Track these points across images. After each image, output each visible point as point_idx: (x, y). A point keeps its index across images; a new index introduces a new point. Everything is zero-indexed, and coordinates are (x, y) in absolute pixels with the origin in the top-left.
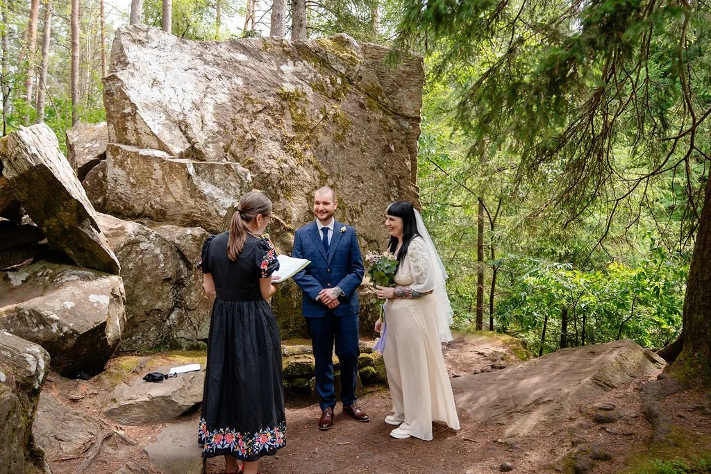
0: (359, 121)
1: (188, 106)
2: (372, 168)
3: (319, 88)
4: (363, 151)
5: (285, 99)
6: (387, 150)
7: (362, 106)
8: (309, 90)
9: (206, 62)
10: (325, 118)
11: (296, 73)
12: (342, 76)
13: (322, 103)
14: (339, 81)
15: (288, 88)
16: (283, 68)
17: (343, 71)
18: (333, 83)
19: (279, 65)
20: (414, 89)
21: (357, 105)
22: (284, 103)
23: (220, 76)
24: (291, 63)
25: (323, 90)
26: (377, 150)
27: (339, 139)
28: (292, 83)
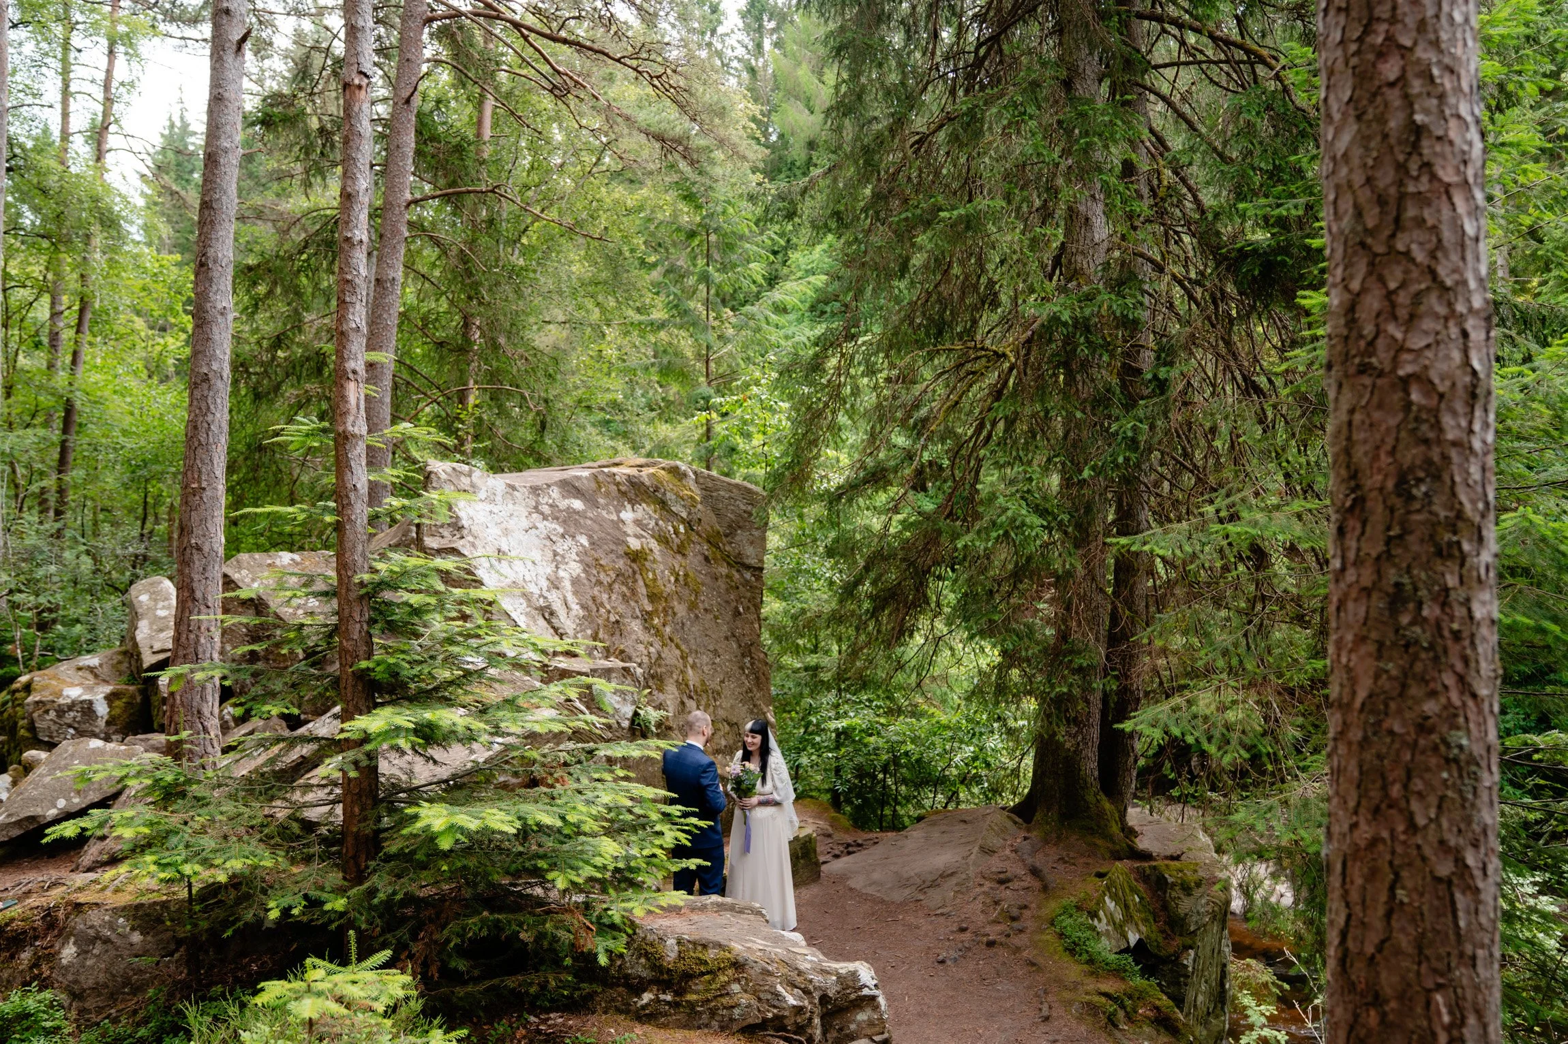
0: (708, 580)
1: (544, 584)
2: (727, 638)
3: (663, 540)
4: (716, 618)
5: (634, 561)
6: (737, 614)
7: (706, 559)
8: (654, 544)
9: (545, 518)
10: (677, 580)
11: (638, 522)
12: (683, 521)
13: (670, 561)
14: (682, 529)
15: (635, 544)
16: (623, 515)
17: (684, 515)
18: (676, 532)
19: (618, 512)
20: (756, 533)
21: (701, 558)
22: (635, 566)
23: (563, 536)
24: (629, 507)
25: (667, 542)
26: (729, 616)
27: (692, 607)
28: (637, 536)
